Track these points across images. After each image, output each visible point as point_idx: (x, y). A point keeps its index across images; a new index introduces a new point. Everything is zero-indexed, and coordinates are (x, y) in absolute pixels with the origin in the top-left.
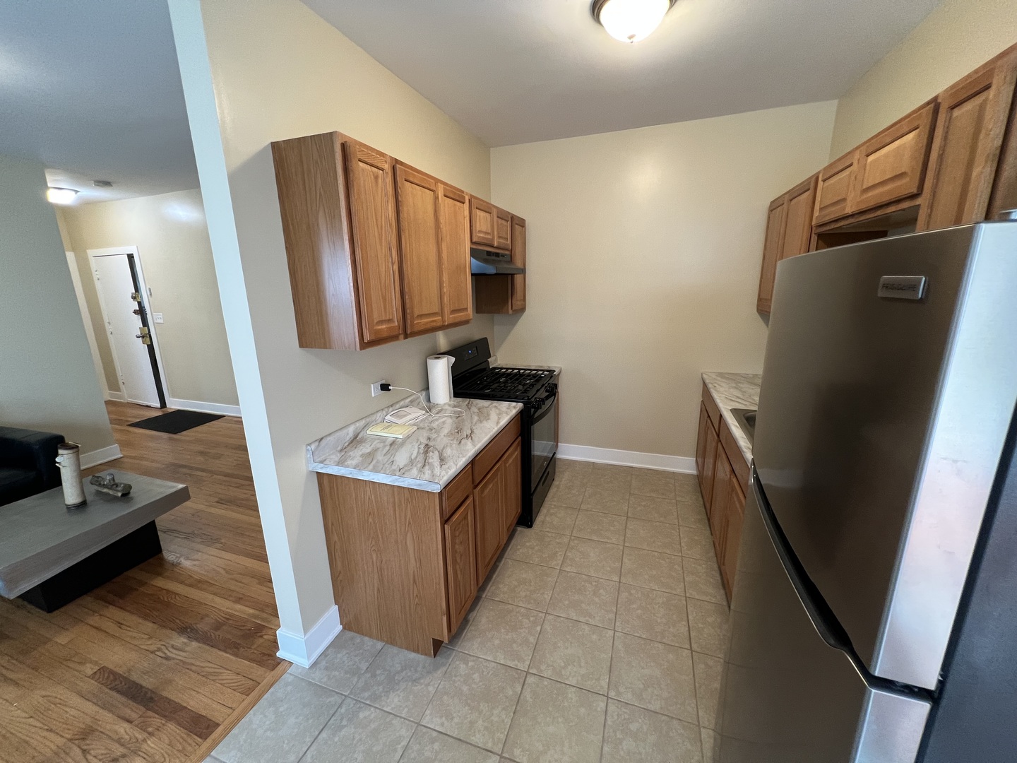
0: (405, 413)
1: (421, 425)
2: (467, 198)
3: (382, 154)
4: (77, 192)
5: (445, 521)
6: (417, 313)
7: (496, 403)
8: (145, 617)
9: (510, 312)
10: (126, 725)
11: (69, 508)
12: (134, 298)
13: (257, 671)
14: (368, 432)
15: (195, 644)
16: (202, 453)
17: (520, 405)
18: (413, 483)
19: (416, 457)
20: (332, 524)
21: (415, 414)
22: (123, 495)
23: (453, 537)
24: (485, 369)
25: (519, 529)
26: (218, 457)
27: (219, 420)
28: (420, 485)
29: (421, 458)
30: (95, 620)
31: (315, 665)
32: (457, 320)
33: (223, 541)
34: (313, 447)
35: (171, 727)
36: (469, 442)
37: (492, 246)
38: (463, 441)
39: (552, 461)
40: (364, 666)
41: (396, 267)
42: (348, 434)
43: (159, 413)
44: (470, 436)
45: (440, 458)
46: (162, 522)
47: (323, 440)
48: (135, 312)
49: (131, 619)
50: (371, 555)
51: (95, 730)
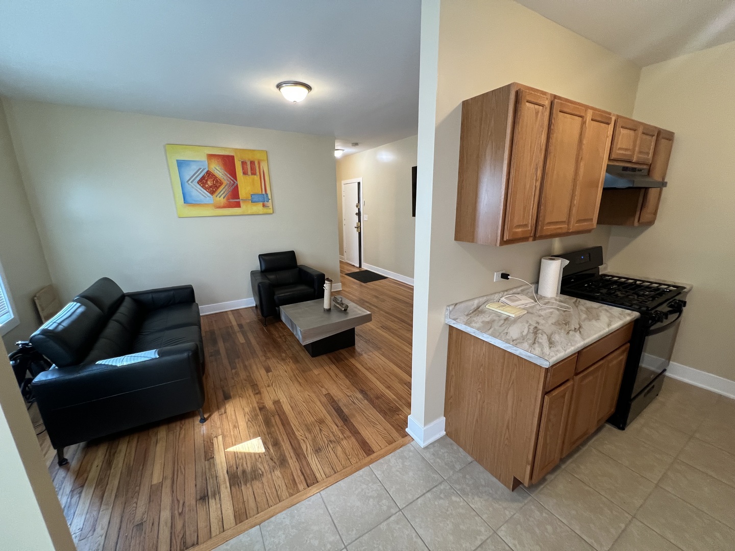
0: (516, 299)
1: (530, 310)
2: (613, 119)
3: (544, 93)
4: (343, 150)
5: (546, 393)
6: (547, 221)
7: (605, 307)
8: (347, 377)
9: (636, 223)
10: (336, 427)
11: (324, 310)
12: (357, 206)
13: (395, 434)
14: (487, 307)
15: (366, 401)
16: (377, 297)
17: (636, 314)
18: (524, 354)
19: (527, 334)
20: (453, 363)
21: (525, 301)
22: (344, 310)
23: (550, 408)
24: (593, 275)
25: (608, 426)
26: (384, 301)
27: (385, 280)
28: (529, 357)
29: (531, 336)
30: (327, 368)
31: (426, 448)
32: (581, 229)
33: (383, 350)
34: (451, 308)
35: (353, 439)
36: (577, 335)
37: (630, 162)
38: (571, 333)
39: (660, 376)
40: (458, 467)
41: (538, 184)
42: (473, 305)
43: (358, 270)
44: (579, 329)
45: (549, 340)
46: (358, 329)
47: (458, 305)
48: (356, 214)
49: (341, 375)
50: (477, 394)
51: (325, 422)
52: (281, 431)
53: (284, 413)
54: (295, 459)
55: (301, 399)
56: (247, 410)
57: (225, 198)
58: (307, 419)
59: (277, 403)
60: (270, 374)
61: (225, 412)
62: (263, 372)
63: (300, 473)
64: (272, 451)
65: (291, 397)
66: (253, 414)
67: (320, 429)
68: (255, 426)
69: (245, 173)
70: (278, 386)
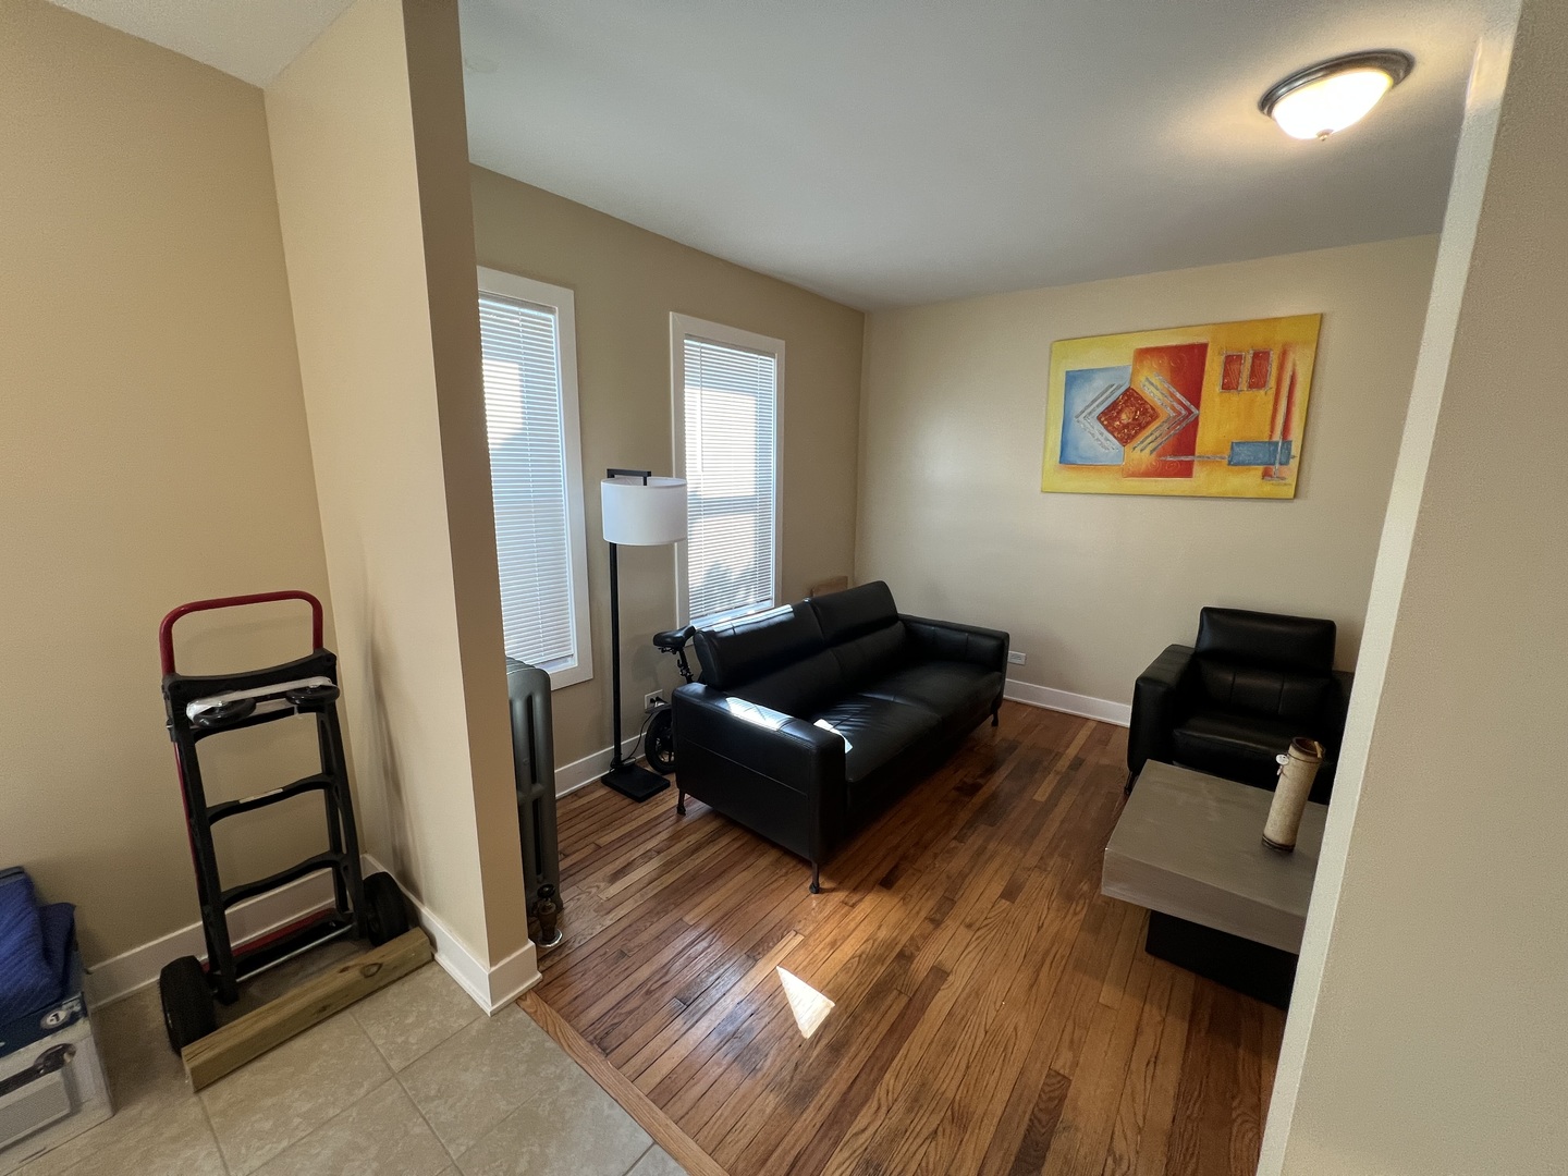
8: (1181, 1096)
49: (1169, 1075)
51: (965, 1129)
52: (875, 1036)
53: (923, 1010)
54: (819, 1119)
55: (990, 1021)
56: (883, 934)
57: (1155, 453)
58: (942, 1075)
59: (940, 974)
60: (1005, 904)
61: (853, 906)
62: (997, 888)
63: (790, 1159)
64: (815, 1053)
65: (977, 993)
66: (879, 952)
67: (936, 1132)
68: (855, 977)
69: (1227, 386)
70: (982, 945)
